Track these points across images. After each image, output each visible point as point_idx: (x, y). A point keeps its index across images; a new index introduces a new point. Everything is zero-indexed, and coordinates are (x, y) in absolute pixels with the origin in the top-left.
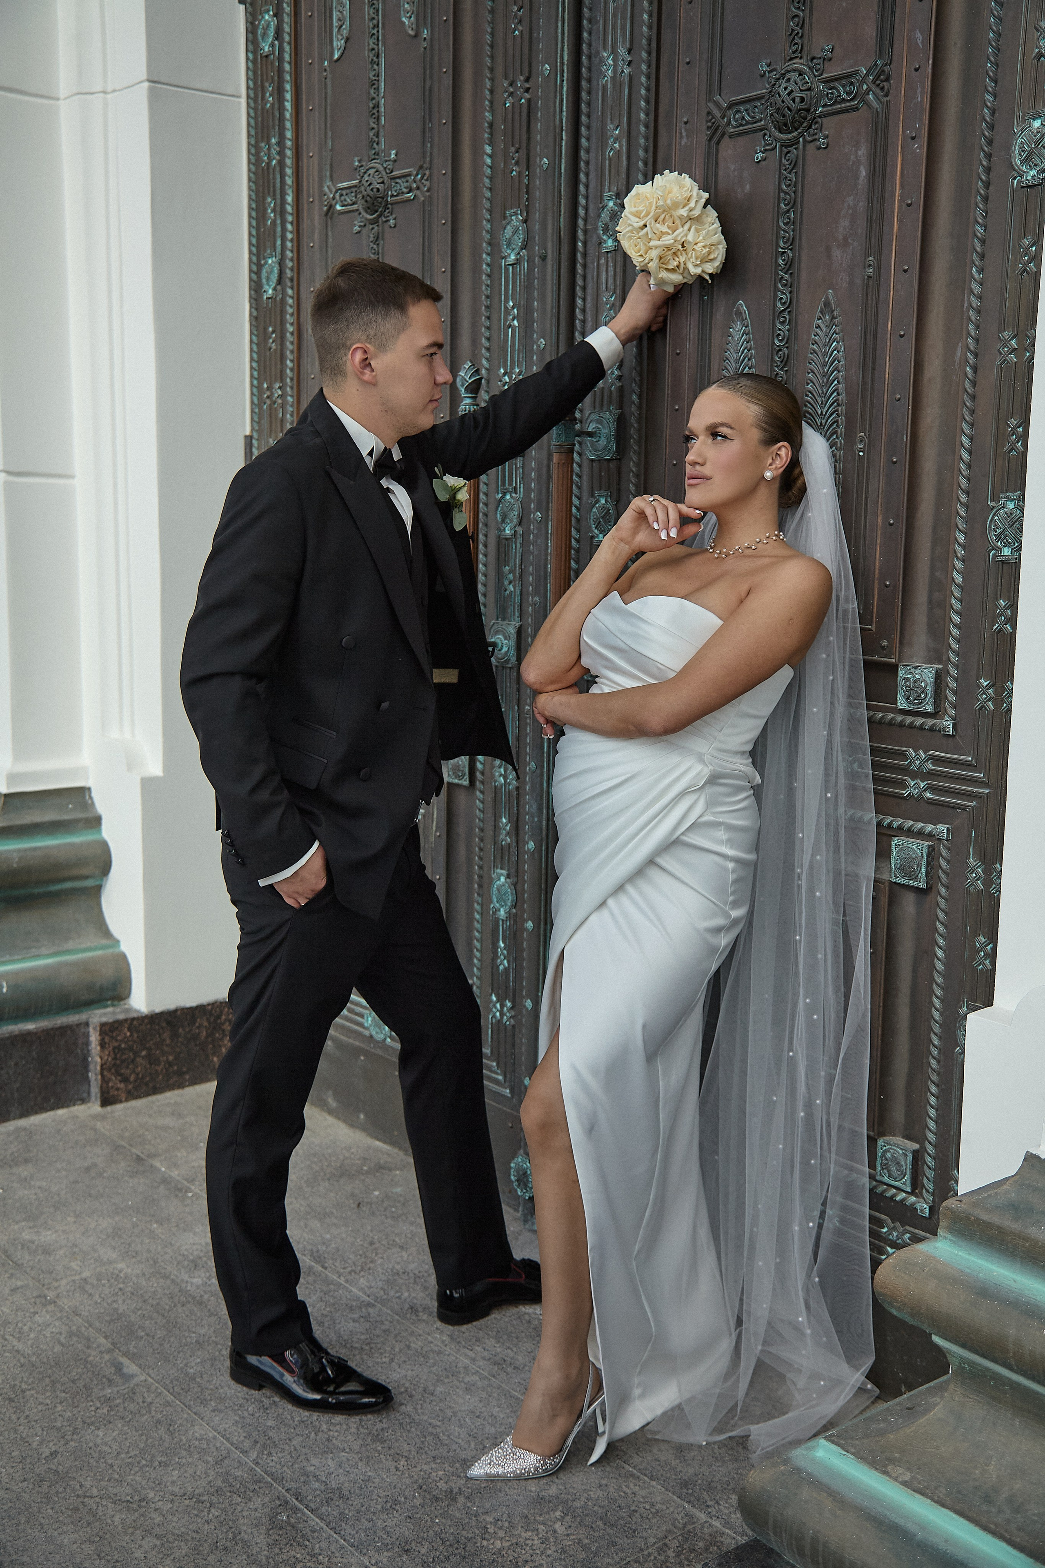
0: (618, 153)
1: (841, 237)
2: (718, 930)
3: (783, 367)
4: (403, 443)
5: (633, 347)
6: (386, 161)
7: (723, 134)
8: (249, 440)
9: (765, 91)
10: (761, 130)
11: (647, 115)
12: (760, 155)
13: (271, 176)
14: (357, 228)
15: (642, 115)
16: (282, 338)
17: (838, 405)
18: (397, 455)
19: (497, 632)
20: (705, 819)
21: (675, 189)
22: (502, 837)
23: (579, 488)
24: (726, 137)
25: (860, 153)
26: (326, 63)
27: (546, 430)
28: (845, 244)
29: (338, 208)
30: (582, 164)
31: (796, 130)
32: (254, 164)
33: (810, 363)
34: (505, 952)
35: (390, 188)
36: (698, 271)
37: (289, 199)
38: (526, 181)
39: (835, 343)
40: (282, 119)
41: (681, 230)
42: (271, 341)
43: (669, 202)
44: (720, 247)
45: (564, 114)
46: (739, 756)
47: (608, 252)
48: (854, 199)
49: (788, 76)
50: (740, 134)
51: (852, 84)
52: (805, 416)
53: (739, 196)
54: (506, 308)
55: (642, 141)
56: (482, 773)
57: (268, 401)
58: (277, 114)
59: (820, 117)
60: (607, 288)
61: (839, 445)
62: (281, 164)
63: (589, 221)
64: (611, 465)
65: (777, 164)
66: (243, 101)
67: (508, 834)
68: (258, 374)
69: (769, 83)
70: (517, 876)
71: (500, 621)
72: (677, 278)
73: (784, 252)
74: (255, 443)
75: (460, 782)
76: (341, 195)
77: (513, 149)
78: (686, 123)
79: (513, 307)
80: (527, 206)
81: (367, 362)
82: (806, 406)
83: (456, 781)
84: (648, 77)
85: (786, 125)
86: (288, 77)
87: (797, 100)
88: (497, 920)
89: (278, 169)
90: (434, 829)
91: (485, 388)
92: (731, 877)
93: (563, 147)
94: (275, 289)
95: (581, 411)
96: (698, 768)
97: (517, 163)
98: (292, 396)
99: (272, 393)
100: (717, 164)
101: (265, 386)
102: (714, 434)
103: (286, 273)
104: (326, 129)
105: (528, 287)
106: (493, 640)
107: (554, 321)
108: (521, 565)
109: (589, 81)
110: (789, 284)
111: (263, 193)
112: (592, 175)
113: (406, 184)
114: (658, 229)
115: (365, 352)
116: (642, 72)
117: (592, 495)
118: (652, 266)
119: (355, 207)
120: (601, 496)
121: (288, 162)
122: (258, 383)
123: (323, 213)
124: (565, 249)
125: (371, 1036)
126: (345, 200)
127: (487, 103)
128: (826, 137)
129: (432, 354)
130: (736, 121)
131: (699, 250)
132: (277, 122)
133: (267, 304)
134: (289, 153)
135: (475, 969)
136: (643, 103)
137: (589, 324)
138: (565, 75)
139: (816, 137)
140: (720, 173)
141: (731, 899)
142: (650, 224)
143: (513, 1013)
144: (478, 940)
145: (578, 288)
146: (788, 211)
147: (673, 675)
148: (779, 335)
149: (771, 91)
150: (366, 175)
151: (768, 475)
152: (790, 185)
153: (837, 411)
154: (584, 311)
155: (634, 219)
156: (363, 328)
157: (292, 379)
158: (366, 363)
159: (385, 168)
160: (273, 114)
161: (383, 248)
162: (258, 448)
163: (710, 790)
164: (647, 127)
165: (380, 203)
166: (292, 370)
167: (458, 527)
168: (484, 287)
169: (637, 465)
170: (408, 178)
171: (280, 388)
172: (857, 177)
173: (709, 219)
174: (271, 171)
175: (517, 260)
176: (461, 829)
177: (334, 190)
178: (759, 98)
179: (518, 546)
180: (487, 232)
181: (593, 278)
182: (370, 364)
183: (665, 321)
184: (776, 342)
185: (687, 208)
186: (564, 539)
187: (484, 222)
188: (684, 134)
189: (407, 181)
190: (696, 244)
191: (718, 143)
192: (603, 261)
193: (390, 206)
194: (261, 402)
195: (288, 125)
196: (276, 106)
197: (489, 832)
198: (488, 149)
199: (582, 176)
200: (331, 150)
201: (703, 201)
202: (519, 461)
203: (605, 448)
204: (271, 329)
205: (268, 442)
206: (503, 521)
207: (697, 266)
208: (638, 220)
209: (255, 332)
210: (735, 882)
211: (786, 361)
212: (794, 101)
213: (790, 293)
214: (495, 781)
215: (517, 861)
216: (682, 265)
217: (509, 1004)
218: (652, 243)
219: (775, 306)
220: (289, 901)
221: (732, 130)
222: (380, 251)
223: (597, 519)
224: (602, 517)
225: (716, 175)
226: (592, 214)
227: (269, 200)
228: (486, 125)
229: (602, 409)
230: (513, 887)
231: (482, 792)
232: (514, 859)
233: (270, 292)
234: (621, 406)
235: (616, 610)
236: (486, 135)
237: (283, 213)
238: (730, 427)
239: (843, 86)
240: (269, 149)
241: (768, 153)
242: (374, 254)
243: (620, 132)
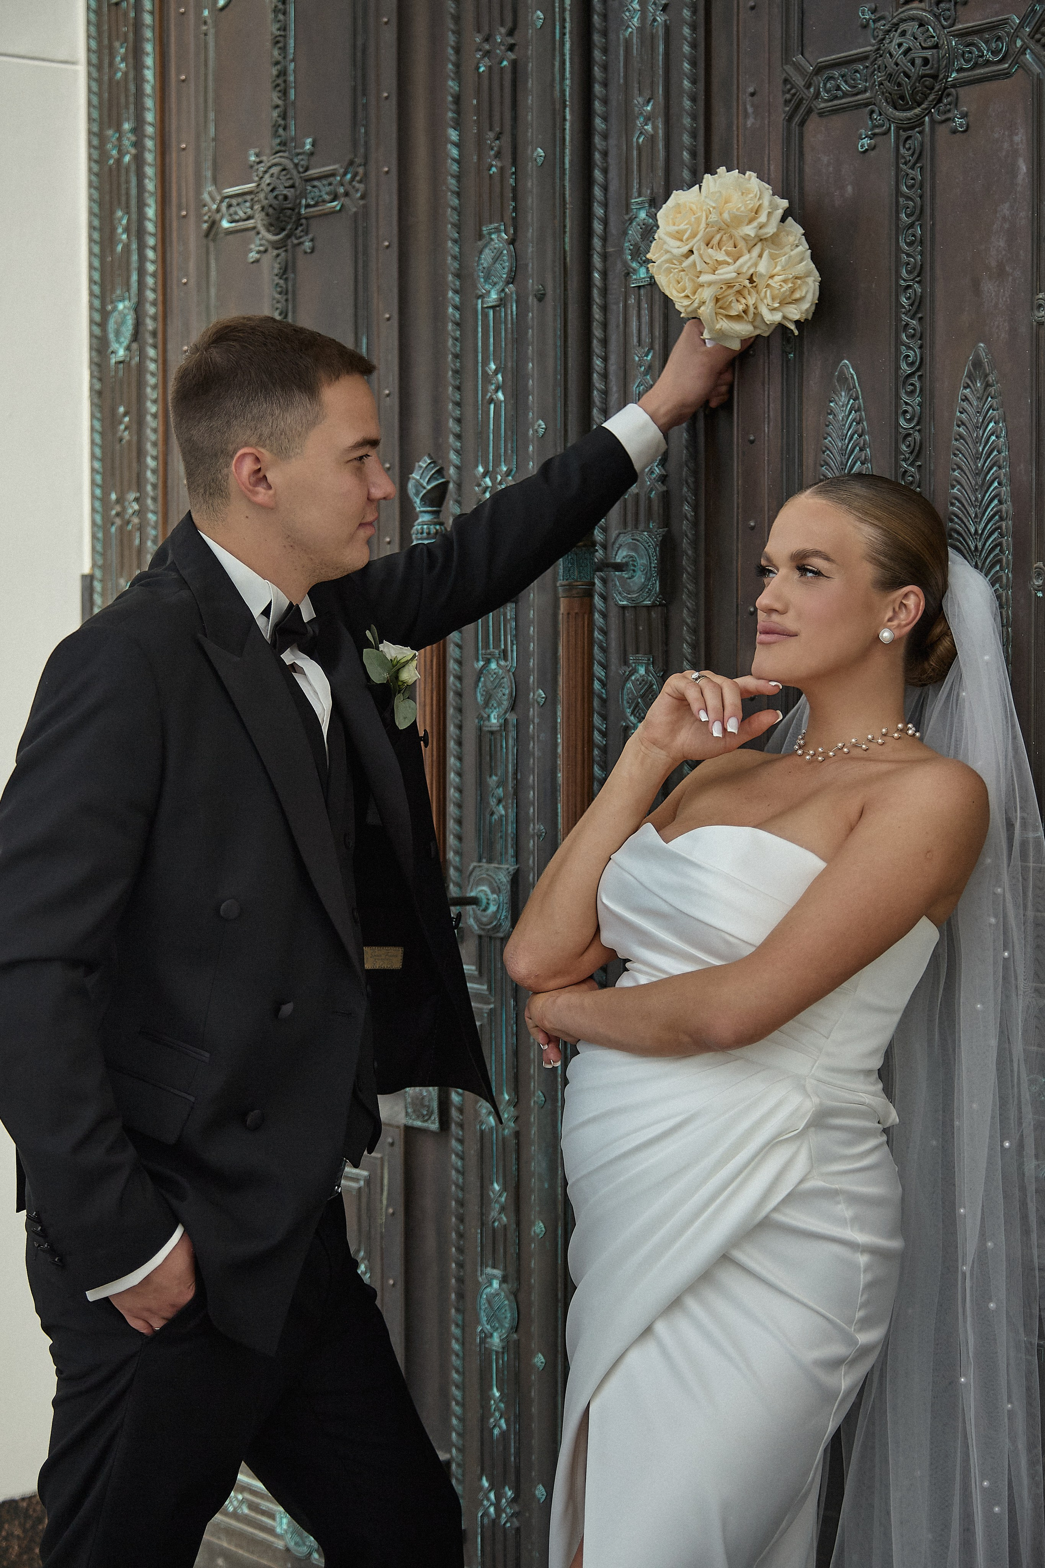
0: (652, 139)
1: (994, 264)
2: (834, 1364)
3: (914, 461)
4: (316, 593)
5: (681, 434)
6: (298, 154)
7: (810, 111)
8: (88, 581)
9: (869, 48)
10: (867, 105)
11: (694, 82)
12: (866, 141)
13: (123, 179)
14: (253, 256)
15: (686, 83)
16: (140, 423)
17: (1001, 519)
18: (307, 613)
19: (479, 882)
20: (808, 1185)
21: (736, 197)
22: (494, 1214)
23: (604, 650)
24: (814, 116)
25: (1017, 139)
26: (206, 13)
27: (550, 562)
28: (1001, 273)
29: (225, 224)
30: (597, 156)
31: (919, 105)
32: (96, 162)
33: (955, 455)
34: (502, 1405)
35: (304, 194)
36: (777, 317)
37: (151, 212)
38: (512, 181)
39: (992, 425)
40: (139, 94)
41: (746, 257)
42: (122, 427)
43: (726, 216)
44: (810, 280)
45: (568, 82)
46: (862, 1077)
47: (639, 287)
48: (1012, 207)
49: (903, 27)
50: (835, 111)
51: (999, 38)
52: (951, 537)
53: (837, 203)
54: (485, 373)
55: (687, 121)
56: (461, 1110)
57: (118, 521)
58: (132, 87)
59: (954, 86)
60: (639, 341)
61: (1004, 580)
62: (139, 160)
63: (610, 240)
64: (653, 615)
65: (892, 155)
66: (81, 70)
67: (503, 1209)
68: (103, 479)
69: (875, 38)
70: (518, 1279)
71: (484, 864)
72: (744, 329)
73: (909, 287)
74: (98, 586)
75: (425, 1125)
76: (230, 206)
77: (491, 135)
78: (753, 95)
79: (496, 372)
80: (514, 219)
81: (261, 475)
82: (952, 521)
83: (418, 1123)
84: (694, 28)
85: (902, 98)
86: (148, 34)
87: (918, 62)
88: (486, 1354)
89: (133, 168)
90: (385, 1202)
91: (455, 496)
92: (863, 1279)
93: (567, 132)
94: (128, 348)
95: (605, 530)
96: (796, 1100)
97: (498, 155)
98: (154, 513)
99: (124, 509)
100: (801, 154)
101: (113, 496)
102: (803, 569)
103: (145, 324)
104: (206, 107)
105: (519, 340)
106: (473, 894)
107: (559, 391)
108: (515, 773)
109: (605, 34)
110: (918, 335)
111: (111, 203)
112: (613, 173)
113: (328, 189)
114: (710, 257)
115: (257, 460)
116: (684, 21)
117: (626, 662)
118: (705, 312)
119: (250, 223)
120: (638, 662)
121: (149, 157)
122: (103, 492)
123: (203, 233)
124: (574, 284)
125: (288, 1550)
126: (236, 213)
127: (450, 66)
128: (964, 116)
129: (361, 458)
130: (827, 92)
131: (776, 286)
132: (132, 99)
133: (116, 372)
134: (149, 144)
135: (454, 1435)
136: (686, 66)
137: (614, 397)
138: (568, 25)
139: (950, 115)
140: (808, 170)
141: (860, 1314)
142: (699, 249)
143: (517, 1508)
144: (457, 1387)
145: (595, 342)
146: (912, 225)
147: (750, 950)
148: (906, 412)
149: (879, 49)
150: (267, 176)
151: (886, 635)
152: (913, 186)
153: (1000, 528)
154: (605, 376)
155: (672, 243)
156: (252, 424)
157: (155, 486)
158: (259, 477)
159: (296, 165)
160: (127, 90)
161: (294, 285)
162: (103, 594)
163: (816, 1138)
164: (694, 99)
165: (290, 217)
166: (154, 472)
167: (402, 724)
168: (450, 342)
169: (694, 613)
170: (331, 179)
171: (137, 500)
172: (1013, 171)
173: (791, 239)
174: (123, 171)
175: (501, 299)
176: (428, 1203)
177: (218, 198)
178: (863, 58)
179: (511, 742)
180: (454, 258)
181: (618, 326)
182: (265, 477)
183: (730, 391)
184: (902, 422)
185: (755, 224)
186: (580, 733)
187: (450, 244)
188: (750, 110)
189: (330, 184)
190: (772, 277)
191: (802, 123)
192: (632, 301)
193: (303, 221)
194: (107, 522)
195: (149, 103)
196: (131, 75)
197: (473, 1207)
198: (453, 135)
199: (598, 174)
200: (214, 140)
201: (779, 213)
202: (509, 609)
203: (642, 588)
204: (122, 410)
205: (117, 585)
206: (487, 704)
207: (774, 309)
208: (679, 243)
209: (98, 415)
210: (869, 1286)
211: (918, 452)
212: (913, 64)
213: (921, 347)
214: (482, 1123)
215: (519, 1254)
216: (752, 310)
217: (509, 1493)
218: (704, 278)
219: (898, 368)
220: (136, 1324)
221: (823, 105)
222: (290, 288)
223: (634, 699)
224: (642, 697)
225: (801, 171)
226: (613, 229)
227: (119, 213)
228: (450, 99)
229: (637, 528)
230: (512, 1297)
231: (461, 1141)
232: (512, 1250)
233: (121, 352)
234: (666, 521)
235: (650, 853)
236: (450, 114)
237: (141, 233)
238: (827, 558)
239: (986, 42)
240: (119, 139)
241: (878, 139)
242: (280, 293)
243: (653, 108)
